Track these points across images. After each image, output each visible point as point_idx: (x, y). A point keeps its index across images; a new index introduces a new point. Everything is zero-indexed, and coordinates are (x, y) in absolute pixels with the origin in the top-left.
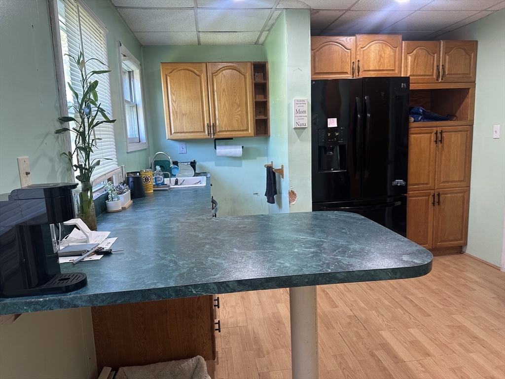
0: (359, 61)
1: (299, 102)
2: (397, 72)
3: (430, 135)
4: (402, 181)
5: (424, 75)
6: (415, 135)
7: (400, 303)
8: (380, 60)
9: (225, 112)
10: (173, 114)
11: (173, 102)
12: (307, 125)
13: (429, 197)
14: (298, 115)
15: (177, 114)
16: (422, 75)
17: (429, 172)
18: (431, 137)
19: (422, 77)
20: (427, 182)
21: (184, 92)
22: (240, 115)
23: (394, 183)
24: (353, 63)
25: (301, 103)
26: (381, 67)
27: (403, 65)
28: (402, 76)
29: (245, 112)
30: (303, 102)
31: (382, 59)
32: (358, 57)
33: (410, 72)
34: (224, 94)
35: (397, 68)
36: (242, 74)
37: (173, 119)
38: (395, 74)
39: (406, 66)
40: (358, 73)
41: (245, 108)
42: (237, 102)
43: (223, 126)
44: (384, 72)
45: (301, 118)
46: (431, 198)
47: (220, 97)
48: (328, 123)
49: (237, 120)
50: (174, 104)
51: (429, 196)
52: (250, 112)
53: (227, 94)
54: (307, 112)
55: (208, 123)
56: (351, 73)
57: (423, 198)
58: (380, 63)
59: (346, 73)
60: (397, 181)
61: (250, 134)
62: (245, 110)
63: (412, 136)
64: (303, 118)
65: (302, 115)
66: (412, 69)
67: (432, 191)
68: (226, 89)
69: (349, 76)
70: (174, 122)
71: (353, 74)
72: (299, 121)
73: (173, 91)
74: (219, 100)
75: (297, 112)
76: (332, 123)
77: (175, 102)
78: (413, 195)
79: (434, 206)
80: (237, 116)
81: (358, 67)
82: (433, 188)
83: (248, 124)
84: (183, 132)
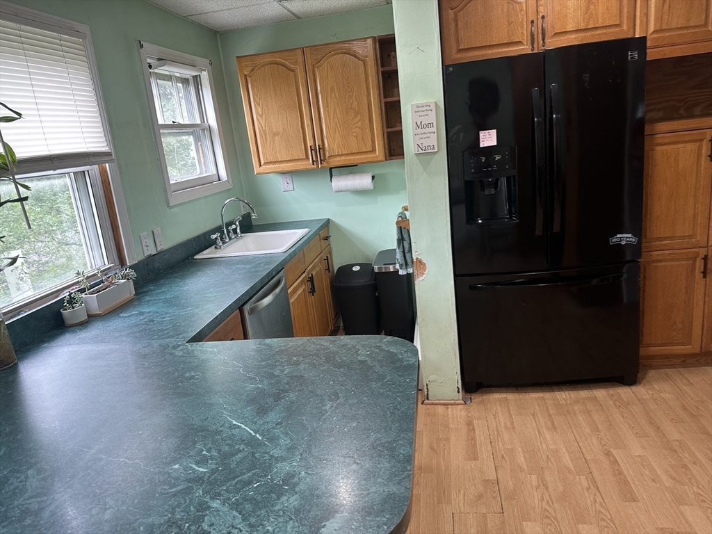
0: (543, 17)
1: (421, 109)
2: (625, 27)
3: (698, 144)
4: (630, 235)
5: (687, 28)
6: (664, 147)
7: (592, 465)
8: (588, 8)
9: (336, 125)
10: (261, 136)
11: (258, 117)
12: (436, 147)
13: (695, 261)
14: (420, 131)
15: (265, 134)
16: (681, 28)
17: (695, 216)
18: (700, 149)
19: (682, 32)
20: (691, 233)
21: (273, 99)
22: (359, 128)
23: (614, 240)
24: (532, 22)
25: (423, 109)
26: (591, 22)
27: (638, 13)
28: (637, 36)
29: (367, 122)
30: (428, 108)
31: (592, 7)
32: (541, 9)
33: (655, 25)
34: (333, 95)
35: (625, 21)
36: (359, 59)
37: (261, 143)
38: (623, 32)
39: (647, 15)
40: (543, 39)
41: (367, 115)
42: (353, 106)
43: (336, 149)
44: (599, 32)
45: (425, 136)
46: (699, 264)
47: (327, 103)
48: (481, 140)
49: (356, 137)
50: (260, 119)
51: (694, 259)
52: (376, 121)
53: (337, 95)
54: (435, 125)
55: (312, 144)
56: (529, 42)
57: (683, 262)
58: (587, 16)
59: (520, 43)
60: (619, 236)
61: (377, 157)
62: (368, 118)
63: (659, 148)
64: (428, 135)
65: (427, 130)
66: (659, 19)
67: (701, 250)
68: (335, 87)
69: (525, 49)
70: (262, 147)
71: (533, 44)
72: (422, 141)
73: (257, 99)
74: (326, 106)
75: (418, 126)
76: (488, 139)
77: (261, 116)
78: (660, 258)
79: (705, 277)
80: (357, 130)
81: (543, 30)
82: (703, 243)
83: (373, 142)
84: (277, 162)
